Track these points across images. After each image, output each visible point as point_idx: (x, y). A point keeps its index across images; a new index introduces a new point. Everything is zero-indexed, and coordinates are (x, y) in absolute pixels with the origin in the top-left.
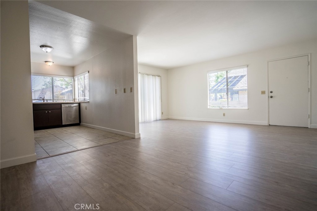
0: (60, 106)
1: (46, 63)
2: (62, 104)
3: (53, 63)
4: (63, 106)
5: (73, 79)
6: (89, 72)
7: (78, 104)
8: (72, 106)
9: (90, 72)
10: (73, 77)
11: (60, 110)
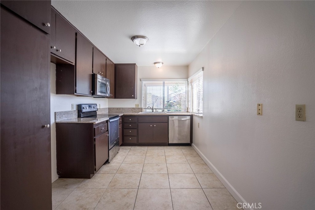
0: (167, 118)
1: (156, 64)
2: (170, 117)
3: (163, 63)
4: (170, 118)
5: (187, 82)
6: (203, 68)
7: (190, 117)
8: (183, 119)
9: (205, 69)
10: (186, 80)
11: (167, 123)
